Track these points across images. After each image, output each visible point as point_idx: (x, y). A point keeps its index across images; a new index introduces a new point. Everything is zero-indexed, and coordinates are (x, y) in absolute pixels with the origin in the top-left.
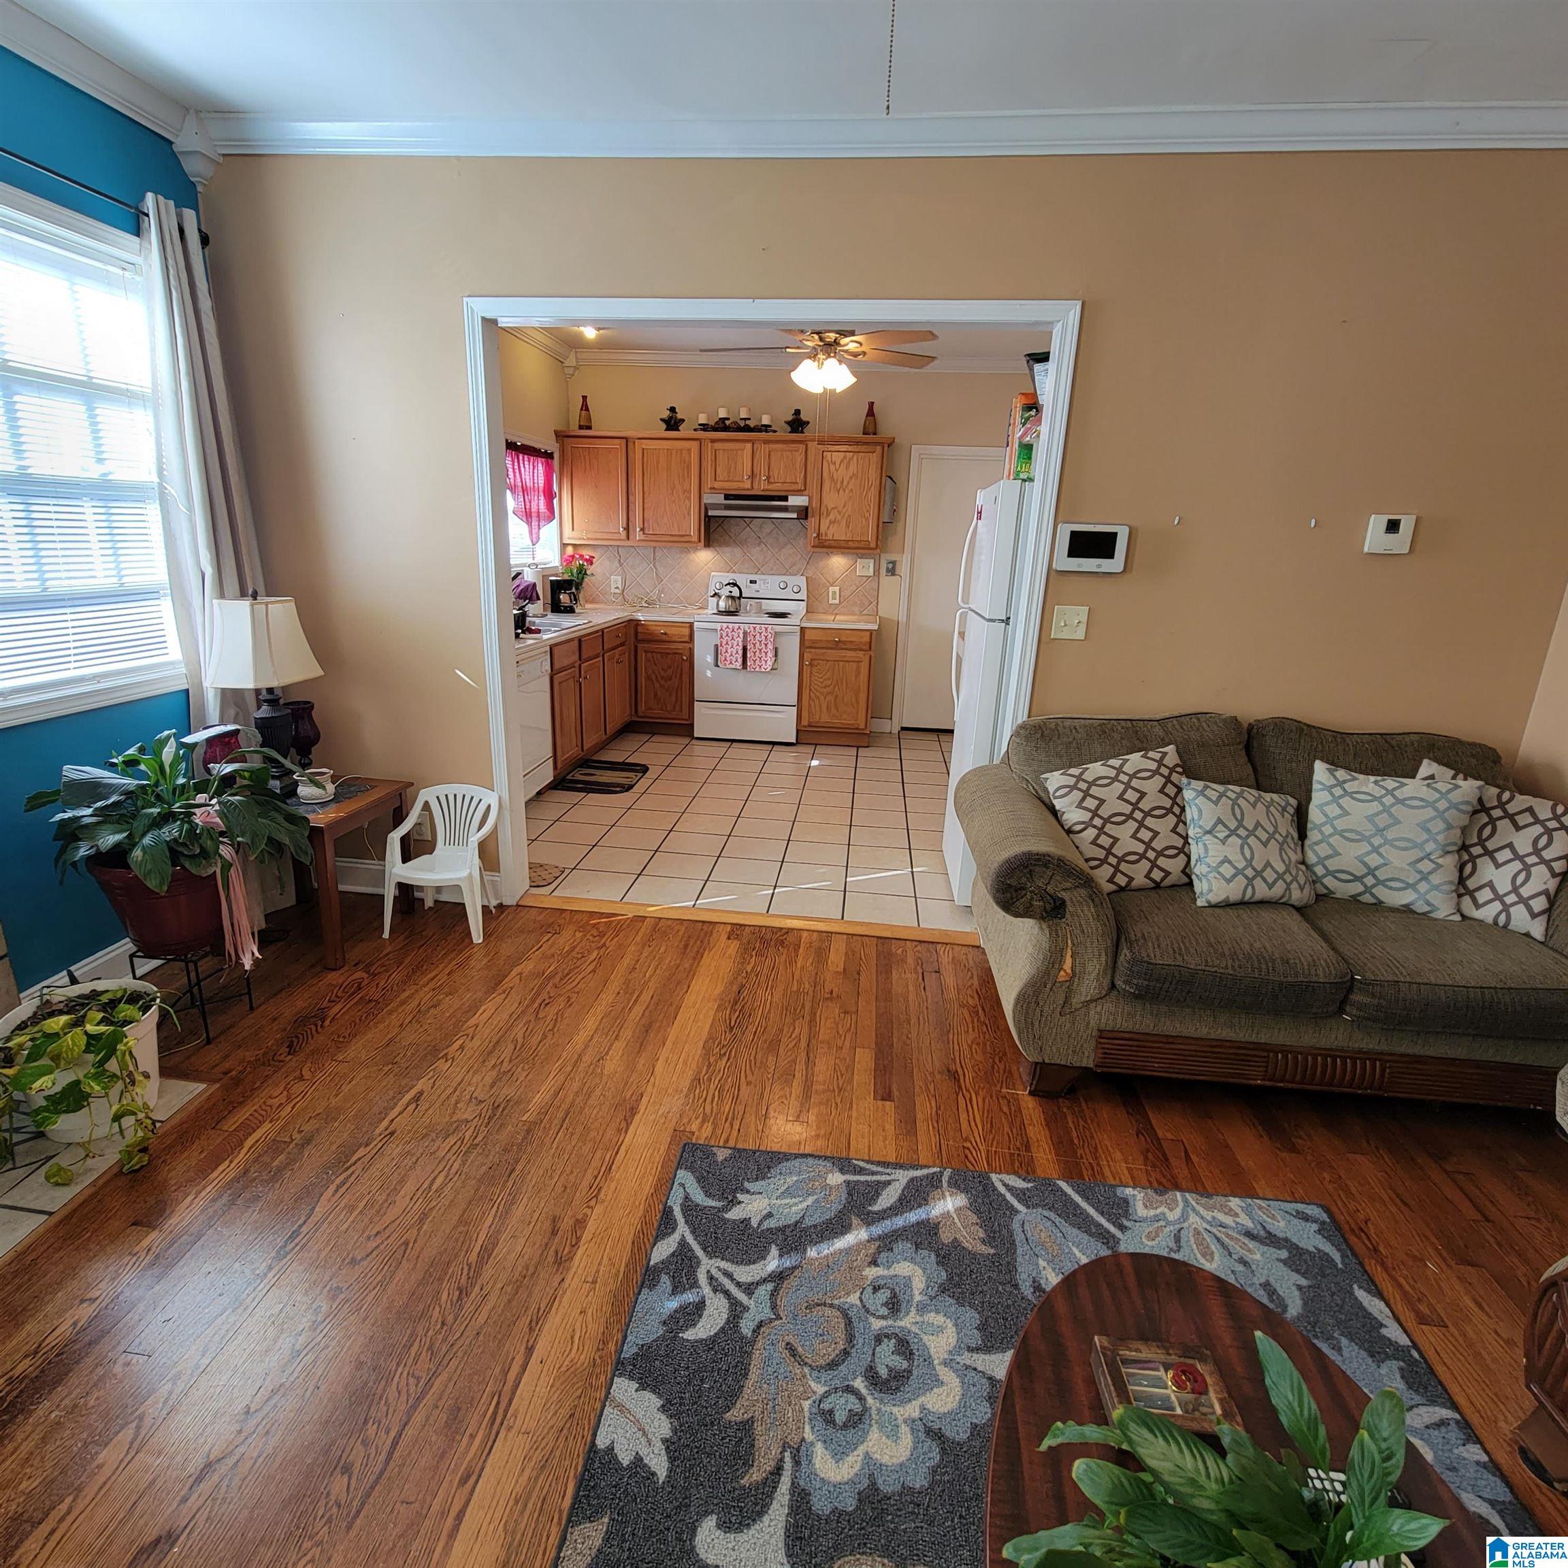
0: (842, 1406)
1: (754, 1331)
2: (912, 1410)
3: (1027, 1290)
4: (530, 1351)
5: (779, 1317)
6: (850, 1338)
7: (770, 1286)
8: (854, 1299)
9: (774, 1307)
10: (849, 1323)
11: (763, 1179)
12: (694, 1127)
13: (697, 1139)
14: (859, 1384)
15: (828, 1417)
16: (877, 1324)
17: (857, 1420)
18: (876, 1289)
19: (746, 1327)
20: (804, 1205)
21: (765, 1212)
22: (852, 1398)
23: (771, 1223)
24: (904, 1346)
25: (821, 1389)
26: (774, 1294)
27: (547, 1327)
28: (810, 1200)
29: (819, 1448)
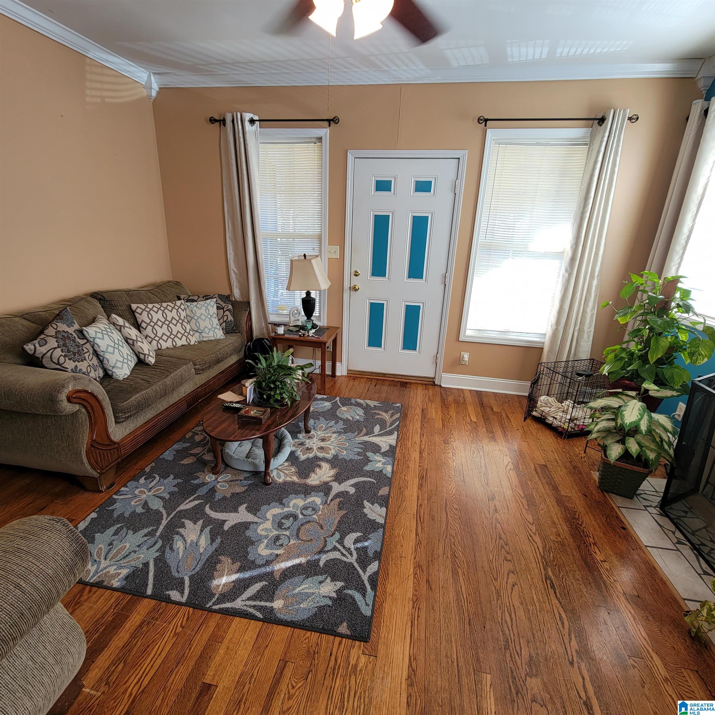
0: (309, 512)
1: (335, 534)
2: (286, 509)
3: (218, 541)
4: (417, 534)
5: (324, 538)
6: (299, 530)
7: (326, 549)
8: (292, 542)
9: (326, 541)
10: (297, 535)
11: (321, 607)
12: (363, 659)
13: (360, 646)
14: (301, 516)
15: (314, 509)
16: (287, 533)
17: (305, 508)
18: (282, 545)
19: (337, 536)
20: (301, 588)
21: (322, 585)
22: (305, 513)
23: (321, 578)
24: (280, 526)
25: (314, 516)
26: (325, 546)
27: (414, 541)
28: (296, 591)
29: (319, 503)
